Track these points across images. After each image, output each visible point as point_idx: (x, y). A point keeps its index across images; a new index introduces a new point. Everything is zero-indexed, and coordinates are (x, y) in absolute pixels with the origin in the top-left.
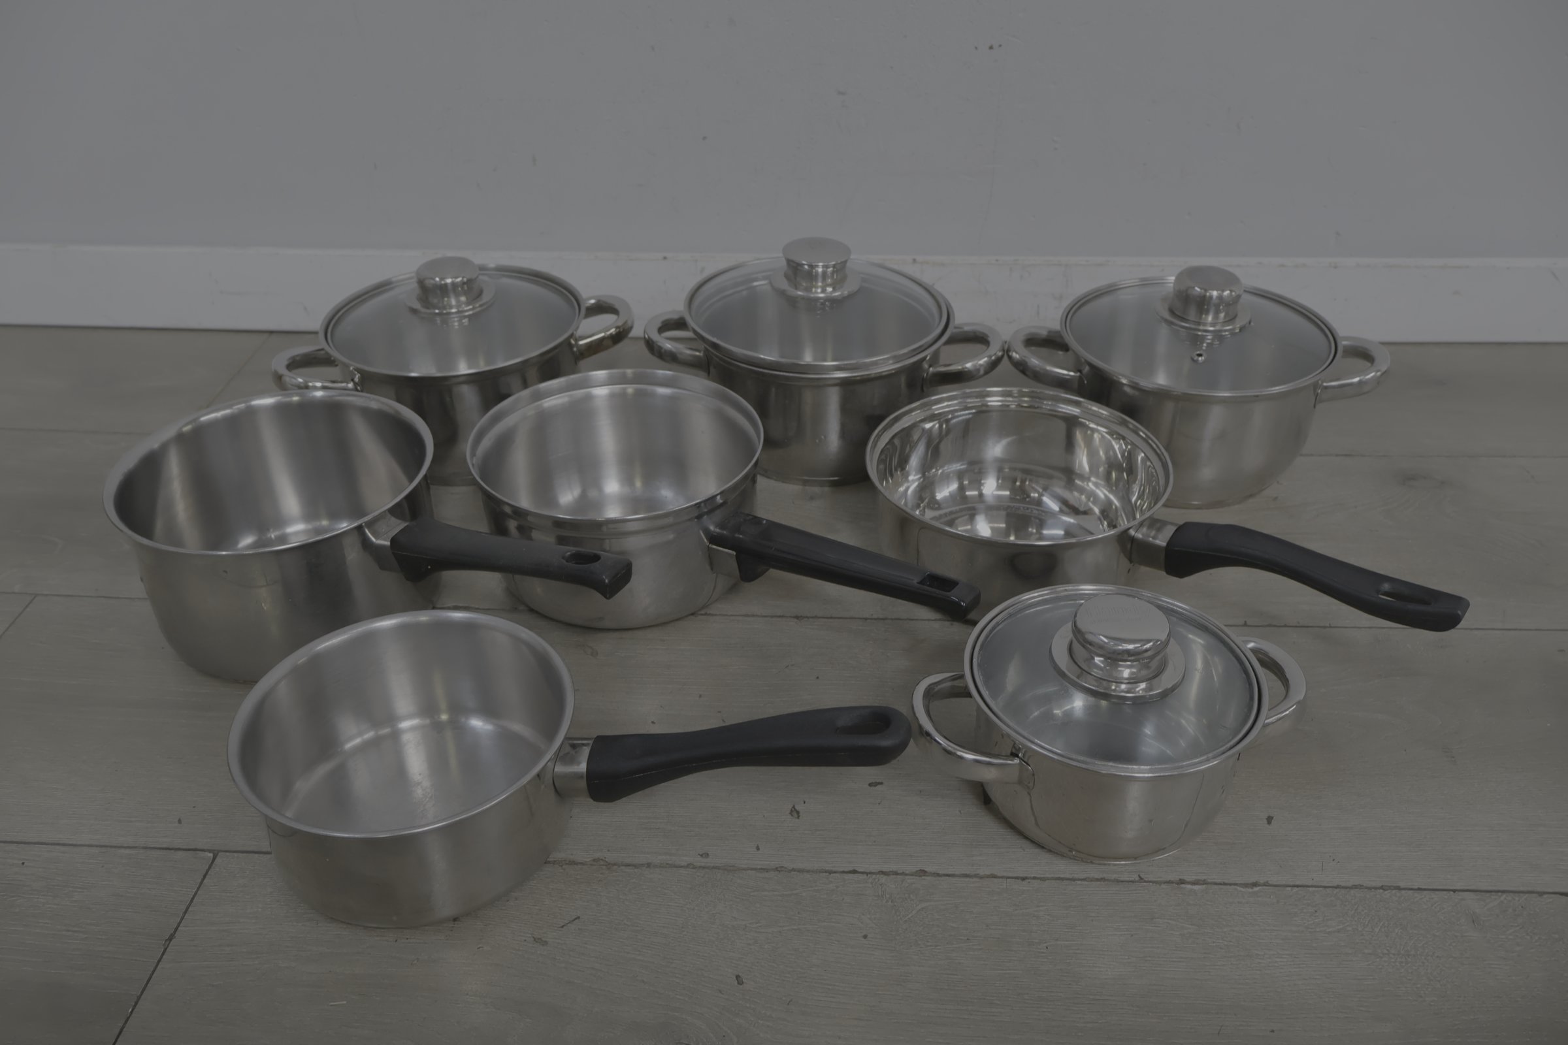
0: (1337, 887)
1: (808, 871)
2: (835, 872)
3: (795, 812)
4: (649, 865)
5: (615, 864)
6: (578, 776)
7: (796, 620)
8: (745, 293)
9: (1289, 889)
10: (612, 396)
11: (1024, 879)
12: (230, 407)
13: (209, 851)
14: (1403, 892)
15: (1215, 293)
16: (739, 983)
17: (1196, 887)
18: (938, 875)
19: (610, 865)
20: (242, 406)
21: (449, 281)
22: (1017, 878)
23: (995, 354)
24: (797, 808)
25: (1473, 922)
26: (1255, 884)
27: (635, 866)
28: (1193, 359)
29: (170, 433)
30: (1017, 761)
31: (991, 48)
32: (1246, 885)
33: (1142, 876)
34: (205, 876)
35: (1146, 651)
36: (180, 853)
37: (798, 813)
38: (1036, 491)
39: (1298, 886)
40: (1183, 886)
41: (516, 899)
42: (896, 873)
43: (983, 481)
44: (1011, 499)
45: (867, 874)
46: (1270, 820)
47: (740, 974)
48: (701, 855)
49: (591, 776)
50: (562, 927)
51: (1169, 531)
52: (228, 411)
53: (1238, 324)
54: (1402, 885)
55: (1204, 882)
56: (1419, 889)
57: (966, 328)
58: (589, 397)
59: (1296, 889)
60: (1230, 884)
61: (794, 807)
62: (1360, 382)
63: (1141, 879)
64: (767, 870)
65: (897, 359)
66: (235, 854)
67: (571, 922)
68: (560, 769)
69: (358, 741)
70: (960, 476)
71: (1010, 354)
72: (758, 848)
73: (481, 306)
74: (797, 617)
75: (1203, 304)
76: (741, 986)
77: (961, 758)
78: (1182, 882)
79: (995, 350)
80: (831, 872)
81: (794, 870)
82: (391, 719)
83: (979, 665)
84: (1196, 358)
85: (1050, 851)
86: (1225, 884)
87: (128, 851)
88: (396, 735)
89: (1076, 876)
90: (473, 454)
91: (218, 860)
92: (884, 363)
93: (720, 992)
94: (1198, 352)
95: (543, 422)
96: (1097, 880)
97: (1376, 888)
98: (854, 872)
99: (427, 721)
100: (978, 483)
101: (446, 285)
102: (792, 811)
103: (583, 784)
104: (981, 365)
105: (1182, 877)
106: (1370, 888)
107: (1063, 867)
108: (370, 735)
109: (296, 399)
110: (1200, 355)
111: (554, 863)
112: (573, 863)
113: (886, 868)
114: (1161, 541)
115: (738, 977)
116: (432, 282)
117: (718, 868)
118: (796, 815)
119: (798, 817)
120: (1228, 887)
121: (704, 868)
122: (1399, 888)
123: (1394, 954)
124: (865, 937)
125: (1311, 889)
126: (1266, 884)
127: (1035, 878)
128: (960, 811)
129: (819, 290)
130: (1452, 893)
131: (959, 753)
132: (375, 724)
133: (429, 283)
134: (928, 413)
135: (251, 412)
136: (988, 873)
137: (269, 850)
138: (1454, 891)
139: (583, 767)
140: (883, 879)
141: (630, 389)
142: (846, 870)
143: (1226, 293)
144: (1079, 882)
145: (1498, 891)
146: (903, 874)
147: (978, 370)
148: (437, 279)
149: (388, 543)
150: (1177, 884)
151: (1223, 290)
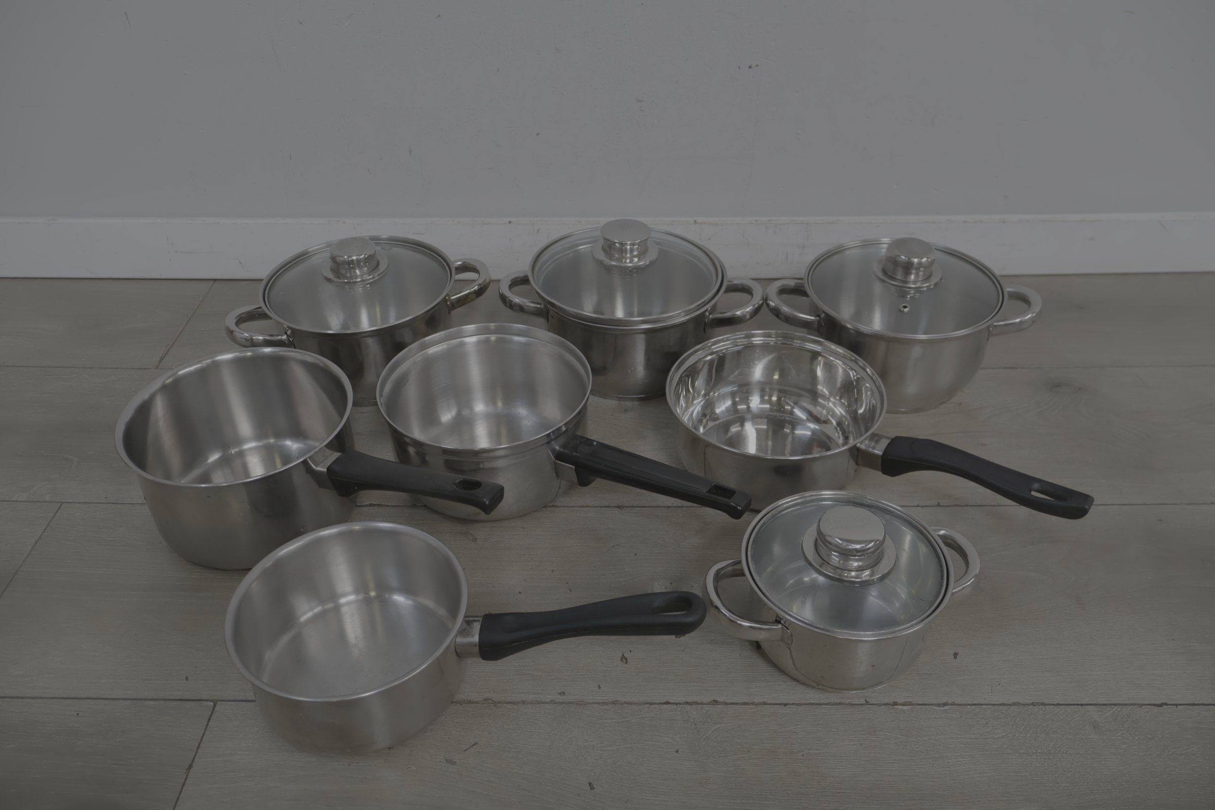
0: (1002, 704)
1: (635, 704)
2: (654, 704)
3: (624, 659)
4: (523, 702)
5: (499, 703)
6: (472, 645)
7: (618, 509)
8: (571, 255)
9: (969, 707)
10: (479, 342)
11: (786, 705)
12: (200, 362)
13: (211, 701)
14: (1047, 707)
15: (916, 260)
16: (591, 789)
17: (905, 708)
18: (726, 704)
19: (495, 703)
20: (209, 361)
21: (354, 258)
22: (781, 704)
23: (757, 303)
24: (625, 655)
25: (1094, 727)
26: (945, 704)
27: (513, 703)
28: (900, 310)
29: (157, 385)
30: (780, 626)
31: (750, 67)
32: (939, 705)
33: (868, 700)
34: (209, 720)
35: (869, 549)
36: (190, 703)
37: (626, 659)
39: (975, 705)
40: (896, 706)
41: (432, 731)
42: (697, 703)
43: (750, 398)
45: (677, 704)
46: (956, 655)
47: (592, 782)
48: (560, 694)
49: (482, 645)
50: (466, 750)
51: (884, 443)
52: (199, 366)
53: (933, 281)
54: (1046, 701)
55: (911, 704)
56: (1058, 704)
57: (736, 282)
58: (462, 344)
59: (973, 707)
60: (928, 705)
61: (623, 655)
62: (1021, 322)
63: (867, 702)
64: (606, 704)
65: (687, 313)
66: (230, 703)
67: (471, 747)
68: (460, 640)
69: (310, 614)
70: (733, 395)
71: (768, 302)
72: (599, 687)
73: (378, 275)
74: (619, 507)
75: (908, 267)
76: (593, 791)
77: (741, 625)
78: (895, 704)
79: (757, 300)
80: (651, 704)
81: (625, 703)
82: (334, 596)
83: (752, 556)
84: (902, 309)
85: (803, 684)
86: (925, 705)
87: (152, 703)
89: (822, 702)
90: (381, 396)
91: (217, 708)
92: (678, 315)
93: (578, 795)
94: (904, 305)
95: (428, 365)
96: (837, 704)
97: (1028, 705)
98: (668, 703)
100: (746, 400)
101: (352, 261)
102: (622, 658)
103: (477, 649)
104: (747, 312)
105: (895, 700)
106: (1024, 705)
107: (813, 696)
108: (318, 609)
109: (249, 354)
110: (905, 307)
111: (456, 702)
112: (470, 702)
113: (689, 700)
114: (879, 452)
115: (590, 784)
116: (342, 259)
117: (571, 703)
118: (625, 662)
119: (627, 663)
120: (927, 707)
121: (562, 703)
122: (1044, 704)
123: (1040, 753)
124: (677, 751)
125: (984, 706)
126: (953, 704)
127: (793, 704)
128: (740, 655)
129: (628, 261)
130: (1080, 706)
131: (739, 622)
132: (322, 602)
133: (339, 259)
134: (709, 351)
135: (216, 365)
136: (761, 701)
137: (253, 698)
138: (1082, 705)
139: (476, 639)
140: (688, 708)
141: (493, 338)
142: (662, 702)
143: (924, 260)
144: (824, 706)
145: (1112, 704)
146: (701, 703)
147: (745, 316)
148: (346, 257)
149: (326, 470)
150: (892, 706)
151: (922, 258)
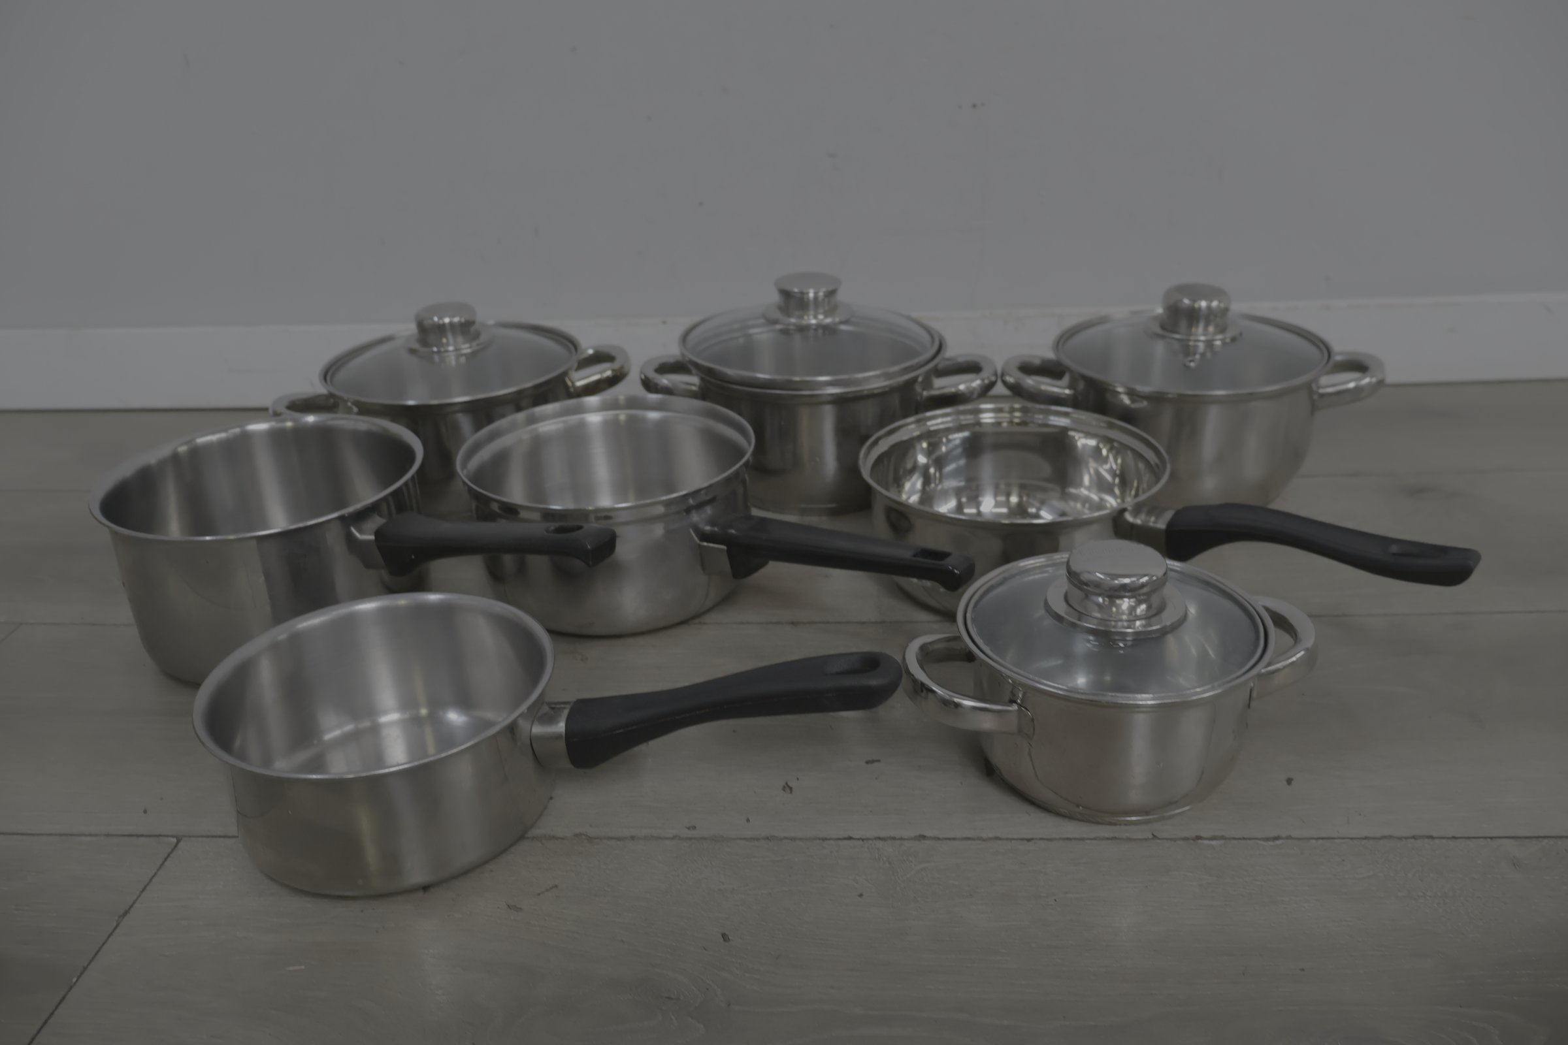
0: (1366, 838)
1: (801, 839)
2: (830, 839)
3: (788, 788)
4: (633, 838)
5: (597, 838)
6: (557, 737)
9: (1313, 841)
10: (606, 423)
11: (1029, 840)
12: (225, 430)
13: (173, 836)
14: (1437, 841)
15: (1203, 304)
16: (725, 940)
17: (1214, 843)
18: (939, 839)
19: (591, 839)
20: (237, 430)
21: (447, 320)
22: (1022, 839)
23: (988, 378)
24: (790, 784)
25: (1514, 865)
26: (1277, 838)
27: (619, 839)
28: (1185, 366)
30: (1015, 707)
31: (974, 106)
32: (1267, 839)
33: (1155, 834)
34: (166, 859)
35: (1143, 586)
36: (142, 839)
37: (791, 789)
38: (1032, 506)
39: (1323, 839)
40: (1200, 841)
41: (491, 871)
42: (894, 839)
43: (980, 499)
44: (1008, 515)
45: (863, 840)
46: (1289, 781)
47: (727, 933)
48: (689, 828)
49: (570, 736)
50: (539, 894)
51: (1168, 515)
52: (223, 435)
53: (1228, 335)
54: (1434, 834)
55: (1222, 838)
56: (1454, 838)
57: (960, 360)
58: (583, 425)
59: (1320, 841)
60: (1250, 839)
61: (787, 784)
62: (1356, 388)
63: (1154, 836)
64: (758, 839)
66: (200, 839)
67: (547, 890)
68: (537, 729)
69: (336, 733)
70: (958, 492)
71: (1005, 378)
72: (748, 820)
73: (478, 345)
74: (793, 623)
75: (1193, 316)
76: (727, 944)
77: (957, 705)
78: (1199, 838)
79: (987, 375)
80: (824, 839)
81: (786, 838)
82: (371, 711)
83: (973, 620)
84: (1188, 364)
85: (1058, 814)
86: (1244, 839)
87: (89, 839)
88: (375, 729)
89: (1086, 836)
90: (464, 466)
91: (181, 844)
93: (705, 949)
94: (1191, 360)
95: (538, 445)
96: (1108, 839)
97: (1406, 838)
98: (850, 838)
99: (407, 716)
100: (975, 500)
101: (444, 325)
102: (784, 787)
103: (562, 745)
104: (974, 389)
105: (1198, 834)
106: (1400, 838)
107: (1071, 829)
108: (349, 727)
109: (289, 424)
111: (533, 838)
112: (553, 838)
113: (883, 834)
114: (1161, 525)
115: (724, 935)
116: (430, 322)
117: (705, 839)
118: (788, 790)
119: (791, 792)
120: (1248, 841)
121: (691, 839)
122: (1431, 837)
123: (1430, 897)
124: (861, 895)
125: (1336, 841)
126: (1289, 838)
127: (1041, 839)
129: (811, 318)
130: (1489, 840)
131: (956, 700)
132: (355, 715)
133: (427, 323)
134: (923, 429)
135: (246, 437)
136: (991, 835)
137: (237, 834)
138: (1491, 838)
139: (561, 727)
140: (880, 844)
141: (623, 414)
142: (841, 837)
143: (1215, 304)
144: (1088, 841)
145: (1538, 837)
146: (902, 839)
147: (972, 393)
148: (436, 319)
149: (372, 537)
150: (1194, 840)
151: (1211, 301)
